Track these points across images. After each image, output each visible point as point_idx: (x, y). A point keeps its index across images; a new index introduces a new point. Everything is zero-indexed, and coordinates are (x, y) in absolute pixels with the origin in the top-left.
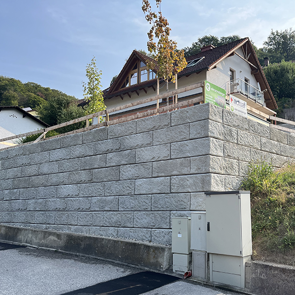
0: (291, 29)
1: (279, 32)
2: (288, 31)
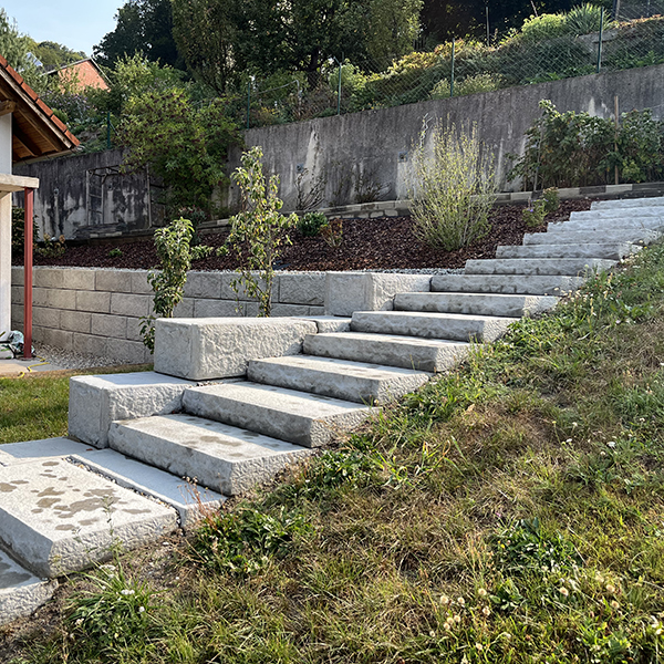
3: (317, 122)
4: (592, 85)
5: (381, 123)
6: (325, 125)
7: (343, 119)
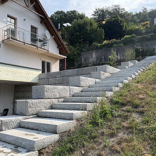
0: (106, 6)
1: (100, 8)
2: (105, 8)
3: (95, 51)
4: (139, 44)
5: (106, 50)
6: (96, 51)
7: (99, 50)
